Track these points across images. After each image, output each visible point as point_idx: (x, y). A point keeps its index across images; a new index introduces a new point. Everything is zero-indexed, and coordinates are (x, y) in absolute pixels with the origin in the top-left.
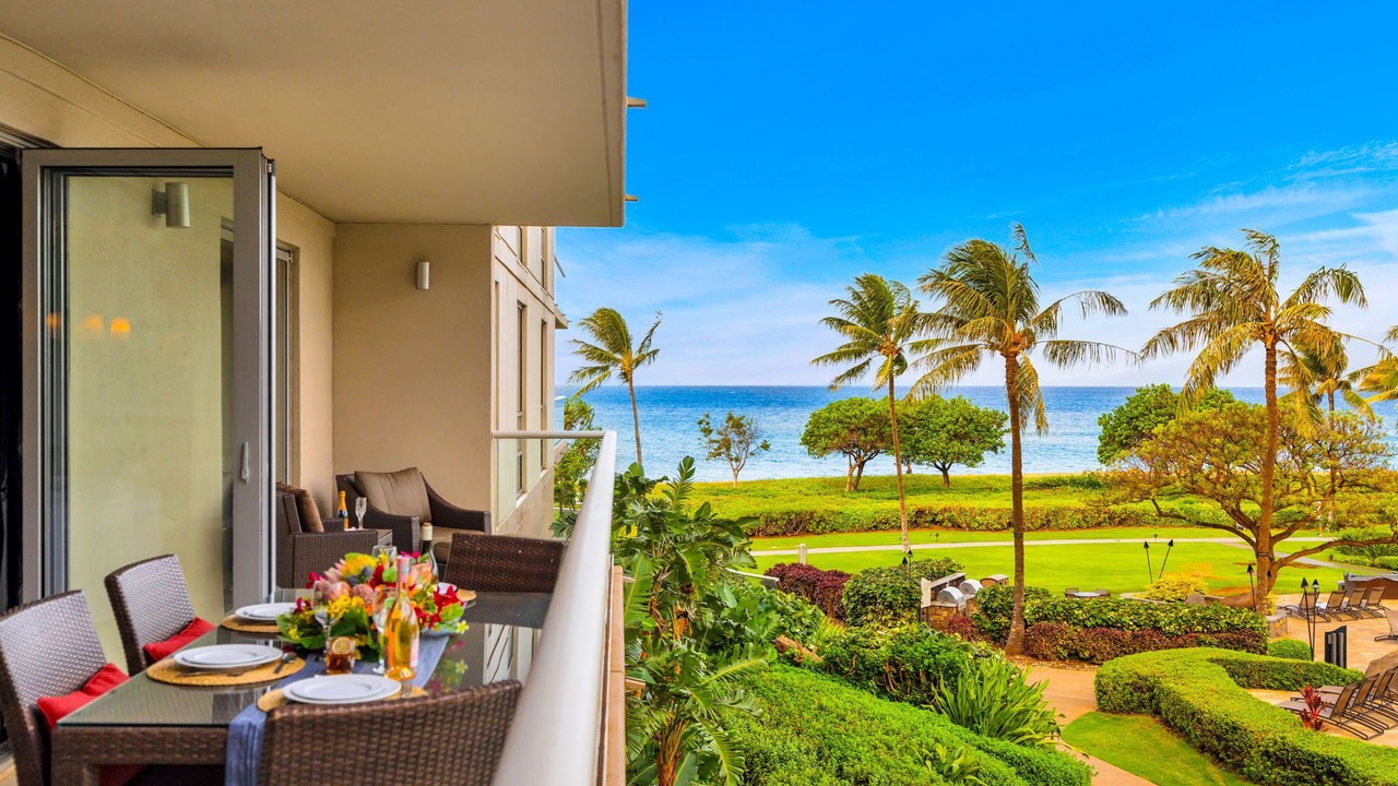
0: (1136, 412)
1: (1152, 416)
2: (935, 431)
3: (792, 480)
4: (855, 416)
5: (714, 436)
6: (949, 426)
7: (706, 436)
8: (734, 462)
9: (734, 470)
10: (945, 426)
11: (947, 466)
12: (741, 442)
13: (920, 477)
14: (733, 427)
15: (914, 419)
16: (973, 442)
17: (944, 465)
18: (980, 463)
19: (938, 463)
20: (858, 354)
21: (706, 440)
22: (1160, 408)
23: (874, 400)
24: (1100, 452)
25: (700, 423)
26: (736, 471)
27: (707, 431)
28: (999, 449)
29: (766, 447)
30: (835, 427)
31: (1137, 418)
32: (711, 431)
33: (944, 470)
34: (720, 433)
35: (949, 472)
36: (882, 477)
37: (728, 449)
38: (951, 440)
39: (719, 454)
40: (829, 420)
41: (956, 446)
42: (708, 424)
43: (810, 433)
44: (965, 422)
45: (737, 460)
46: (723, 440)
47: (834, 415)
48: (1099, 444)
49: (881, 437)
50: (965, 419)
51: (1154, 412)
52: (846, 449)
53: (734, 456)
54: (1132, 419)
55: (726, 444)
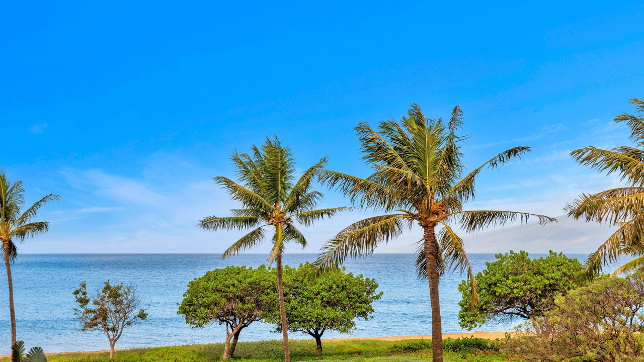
0: (494, 279)
1: (509, 282)
2: (308, 298)
3: (168, 348)
4: (233, 285)
5: (91, 306)
6: (323, 293)
7: (82, 306)
8: (110, 332)
9: (111, 340)
10: (318, 293)
11: (320, 332)
12: (118, 312)
13: (295, 343)
14: (110, 297)
15: (289, 286)
16: (344, 308)
17: (316, 332)
18: (352, 329)
19: (312, 331)
20: (251, 221)
21: (83, 310)
22: (516, 275)
23: (251, 269)
24: (462, 317)
25: (77, 293)
26: (113, 341)
27: (84, 302)
28: (369, 315)
29: (143, 316)
30: (214, 296)
31: (495, 284)
32: (87, 301)
33: (317, 337)
34: (96, 303)
35: (321, 338)
36: (255, 344)
37: (105, 319)
38: (325, 307)
39: (96, 325)
40: (206, 289)
41: (330, 312)
42: (84, 294)
43: (189, 303)
44: (338, 290)
45: (113, 330)
46: (99, 310)
47: (211, 285)
48: (460, 309)
49: (259, 305)
50: (338, 286)
51: (510, 277)
52: (222, 318)
53: (111, 325)
54: (490, 285)
55: (103, 314)
